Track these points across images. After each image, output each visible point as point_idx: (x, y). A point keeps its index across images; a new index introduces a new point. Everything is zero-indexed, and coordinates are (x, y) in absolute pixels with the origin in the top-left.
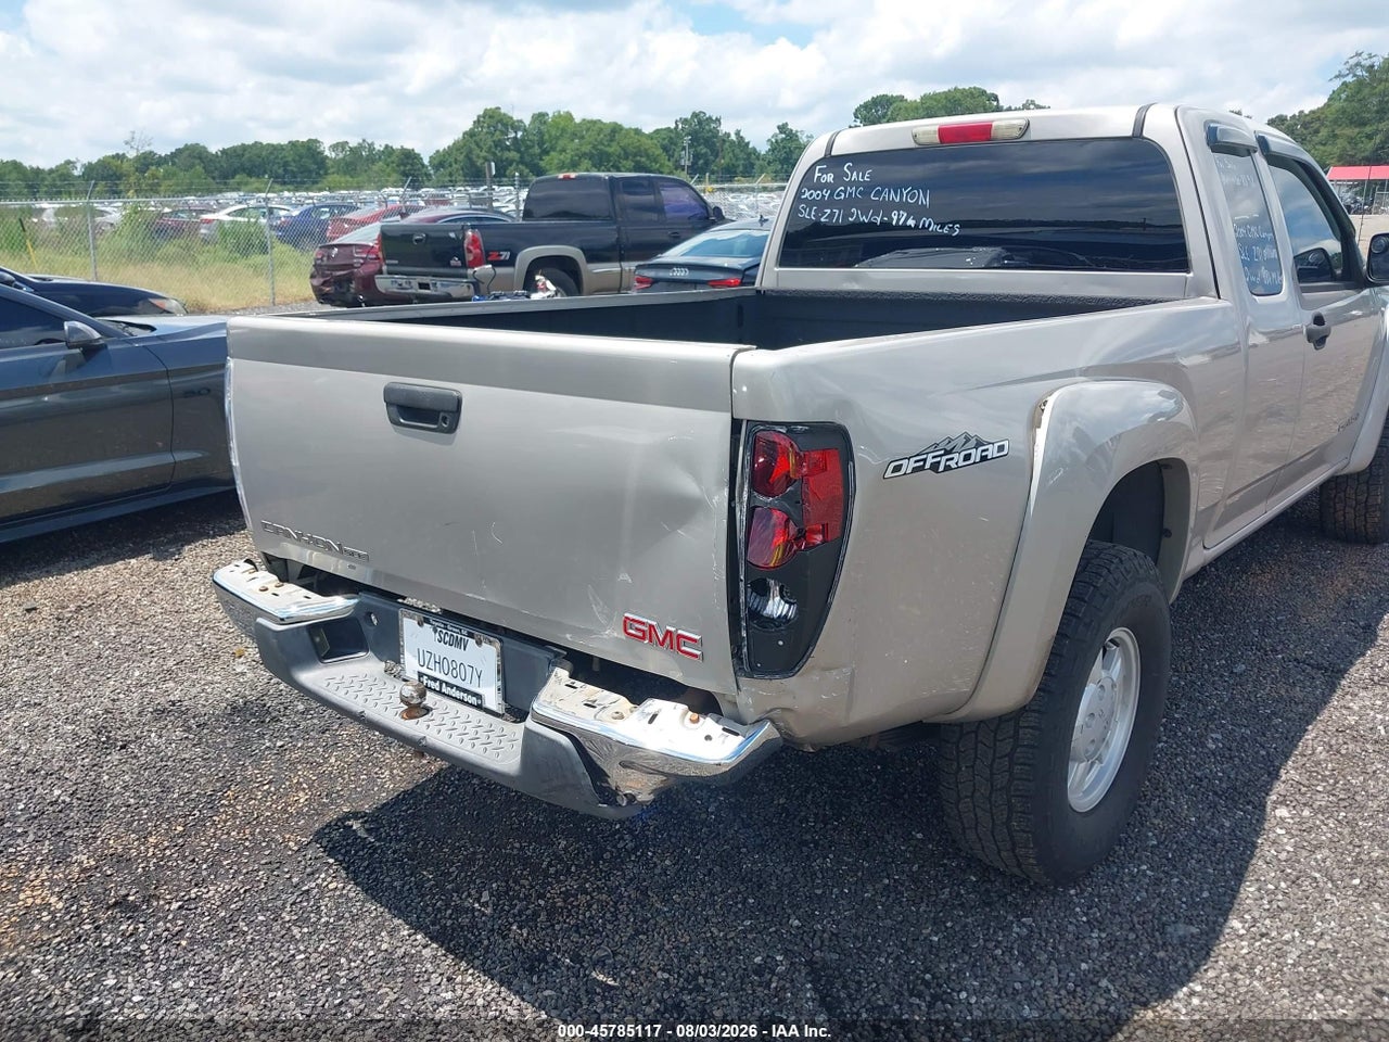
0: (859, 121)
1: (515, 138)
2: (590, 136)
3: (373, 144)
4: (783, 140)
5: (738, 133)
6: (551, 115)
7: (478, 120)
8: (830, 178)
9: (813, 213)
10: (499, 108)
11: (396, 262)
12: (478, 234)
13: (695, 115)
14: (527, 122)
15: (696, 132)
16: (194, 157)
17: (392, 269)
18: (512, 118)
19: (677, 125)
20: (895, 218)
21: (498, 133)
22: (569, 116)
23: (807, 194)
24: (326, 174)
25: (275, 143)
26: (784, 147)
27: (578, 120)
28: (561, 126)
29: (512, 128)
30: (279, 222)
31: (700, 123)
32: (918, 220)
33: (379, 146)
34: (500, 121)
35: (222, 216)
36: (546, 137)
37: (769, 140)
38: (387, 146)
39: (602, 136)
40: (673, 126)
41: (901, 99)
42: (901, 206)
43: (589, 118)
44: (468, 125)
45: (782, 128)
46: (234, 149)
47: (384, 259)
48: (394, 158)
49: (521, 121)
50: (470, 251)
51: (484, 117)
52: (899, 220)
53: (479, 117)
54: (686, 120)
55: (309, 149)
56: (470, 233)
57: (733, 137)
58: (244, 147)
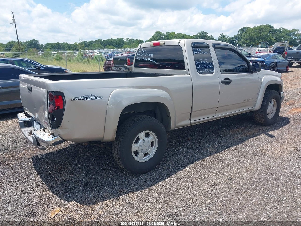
0: (239, 33)
1: (163, 37)
2: (178, 37)
3: (134, 39)
4: (221, 37)
5: (211, 36)
6: (170, 32)
7: (155, 34)
8: (140, 52)
9: (138, 58)
10: (160, 31)
11: (115, 64)
12: (129, 59)
13: (202, 32)
14: (165, 34)
15: (202, 36)
16: (99, 42)
17: (115, 65)
18: (162, 33)
19: (198, 34)
20: (148, 59)
21: (159, 36)
22: (174, 33)
24: (124, 45)
25: (115, 39)
26: (222, 39)
27: (176, 33)
28: (172, 35)
29: (162, 35)
30: (106, 55)
31: (203, 34)
32: (151, 60)
33: (135, 39)
34: (160, 34)
35: (96, 54)
36: (169, 37)
37: (219, 37)
38: (137, 39)
39: (181, 37)
40: (197, 34)
41: (250, 28)
43: (178, 33)
44: (153, 35)
45: (221, 35)
46: (107, 40)
47: (114, 64)
48: (138, 42)
49: (164, 34)
50: (128, 62)
51: (156, 33)
53: (155, 33)
54: (200, 33)
55: (121, 40)
56: (128, 59)
57: (210, 37)
58: (109, 40)
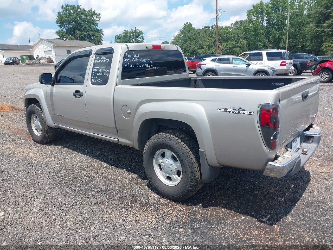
8: (130, 56)
9: (128, 65)
20: (146, 66)
23: (126, 60)
32: (150, 66)
42: (147, 63)
52: (147, 66)
